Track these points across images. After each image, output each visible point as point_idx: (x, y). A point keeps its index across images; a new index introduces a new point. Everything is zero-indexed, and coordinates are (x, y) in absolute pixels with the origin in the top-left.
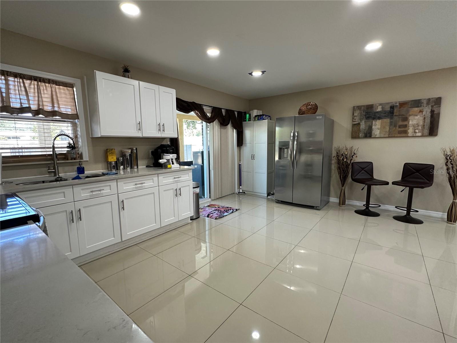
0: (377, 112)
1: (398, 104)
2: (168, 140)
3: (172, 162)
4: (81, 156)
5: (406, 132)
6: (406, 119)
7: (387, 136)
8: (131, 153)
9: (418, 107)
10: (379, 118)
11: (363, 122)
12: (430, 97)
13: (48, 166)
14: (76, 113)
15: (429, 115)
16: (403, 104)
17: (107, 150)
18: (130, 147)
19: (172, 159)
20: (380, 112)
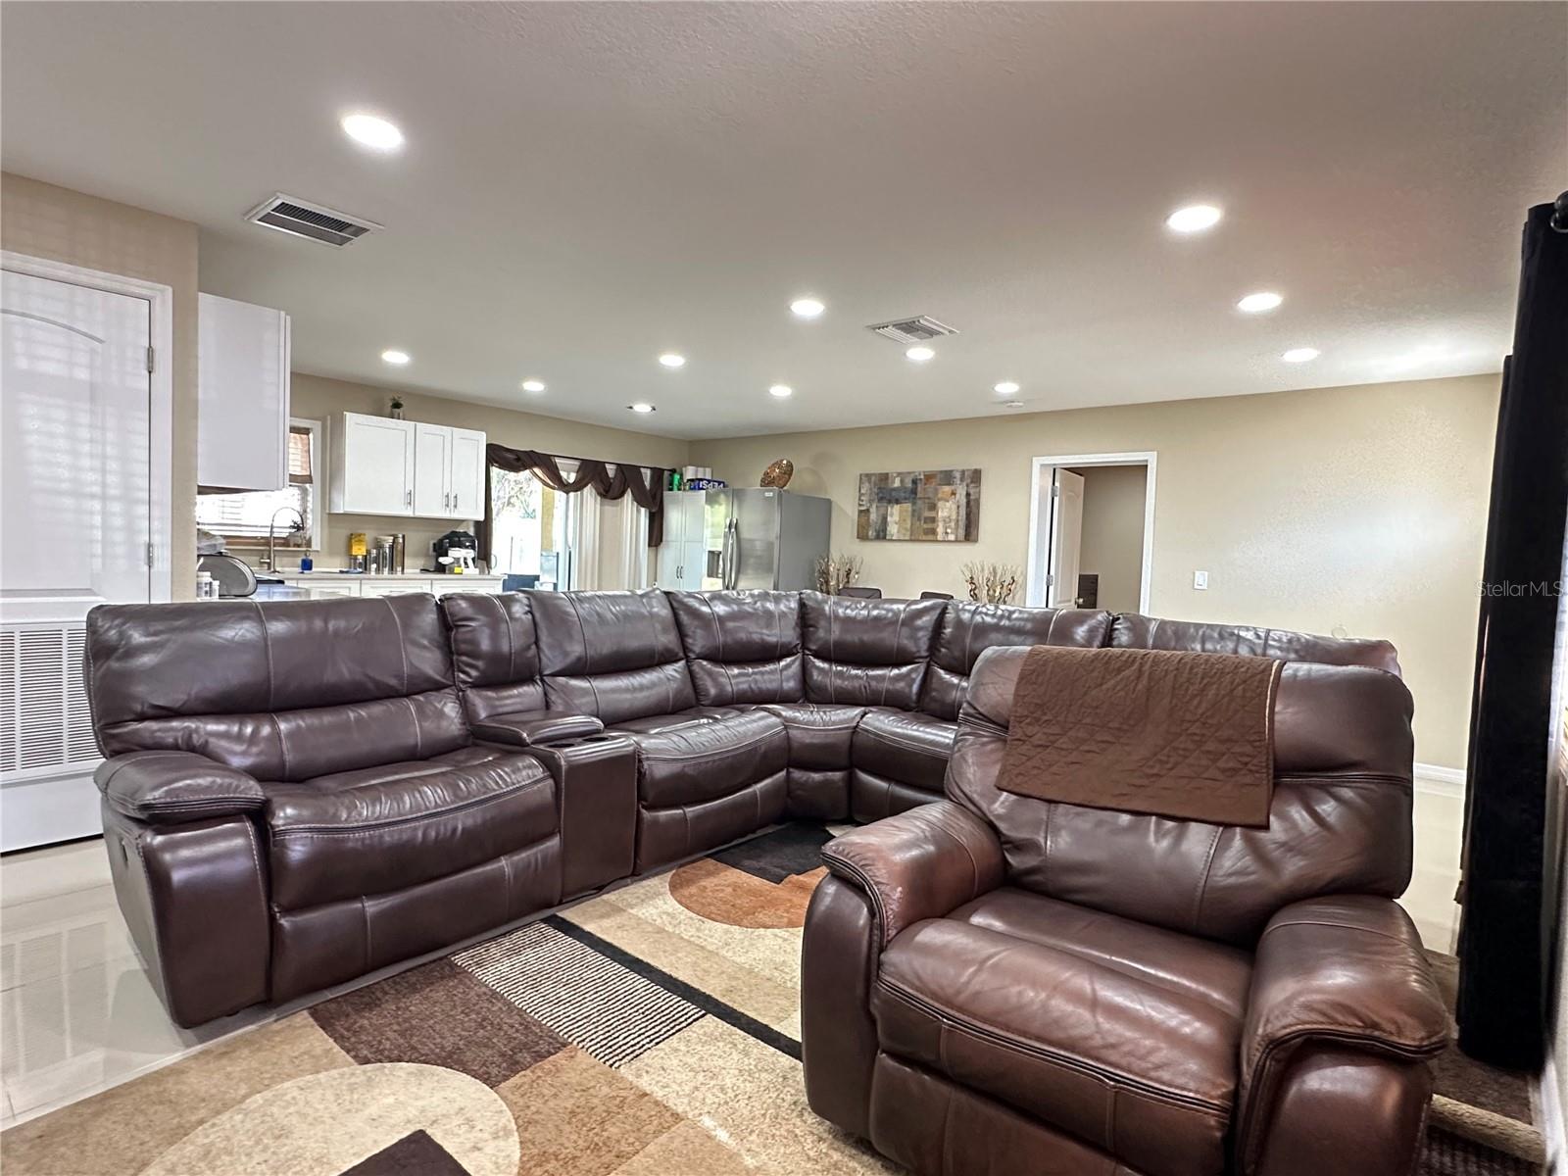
0: (894, 489)
1: (922, 477)
2: (471, 525)
3: (466, 563)
4: (309, 544)
5: (933, 532)
6: (933, 507)
7: (907, 538)
8: (394, 542)
9: (949, 484)
10: (897, 502)
11: (874, 506)
12: (965, 468)
13: (261, 554)
14: (308, 473)
15: (964, 501)
16: (929, 477)
17: (352, 535)
18: (393, 533)
19: (465, 559)
20: (898, 488)
